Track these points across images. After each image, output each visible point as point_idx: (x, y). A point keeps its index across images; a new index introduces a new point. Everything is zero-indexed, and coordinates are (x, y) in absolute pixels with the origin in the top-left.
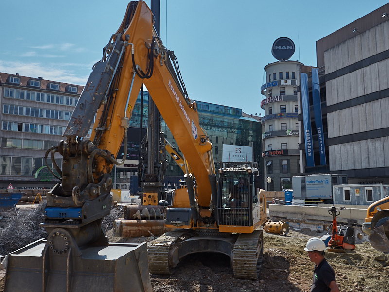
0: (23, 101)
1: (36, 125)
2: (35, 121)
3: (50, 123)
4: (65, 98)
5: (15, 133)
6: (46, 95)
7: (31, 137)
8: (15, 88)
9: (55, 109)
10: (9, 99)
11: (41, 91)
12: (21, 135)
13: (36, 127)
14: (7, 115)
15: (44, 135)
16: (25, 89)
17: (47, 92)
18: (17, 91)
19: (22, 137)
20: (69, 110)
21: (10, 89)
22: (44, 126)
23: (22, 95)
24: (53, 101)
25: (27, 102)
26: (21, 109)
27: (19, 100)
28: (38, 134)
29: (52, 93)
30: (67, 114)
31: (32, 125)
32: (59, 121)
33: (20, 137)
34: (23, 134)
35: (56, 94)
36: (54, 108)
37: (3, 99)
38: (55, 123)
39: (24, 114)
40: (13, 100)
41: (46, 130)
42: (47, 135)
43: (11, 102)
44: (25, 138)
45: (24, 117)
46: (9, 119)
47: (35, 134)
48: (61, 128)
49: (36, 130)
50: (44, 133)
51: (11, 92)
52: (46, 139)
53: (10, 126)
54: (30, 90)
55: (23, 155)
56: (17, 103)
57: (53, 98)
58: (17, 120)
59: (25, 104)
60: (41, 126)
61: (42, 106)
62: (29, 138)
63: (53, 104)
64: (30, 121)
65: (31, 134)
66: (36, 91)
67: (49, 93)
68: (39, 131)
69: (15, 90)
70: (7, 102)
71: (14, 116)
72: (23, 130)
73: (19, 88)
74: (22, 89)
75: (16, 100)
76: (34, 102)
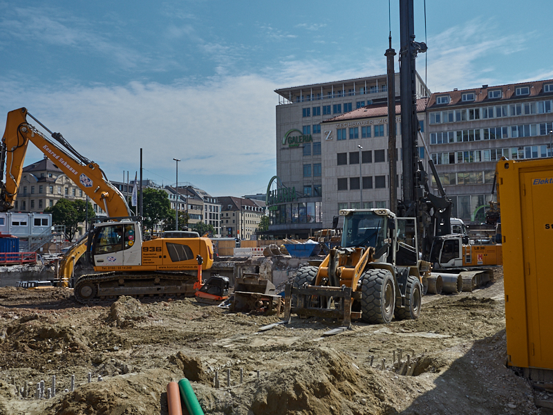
0: (452, 124)
1: (472, 152)
2: (470, 147)
3: (490, 146)
4: (508, 106)
5: (447, 166)
6: (481, 110)
7: (466, 168)
8: (441, 110)
9: (496, 125)
10: (436, 126)
11: (474, 106)
12: (454, 168)
13: (472, 154)
14: (435, 146)
15: (484, 163)
16: (454, 108)
17: (483, 105)
18: (444, 114)
19: (456, 170)
20: (516, 122)
21: (435, 113)
22: (482, 152)
23: (451, 116)
24: (491, 115)
25: (458, 124)
26: (451, 134)
27: (448, 124)
28: (475, 164)
29: (490, 104)
30: (514, 129)
31: (466, 153)
32: (503, 141)
33: (452, 171)
34: (456, 166)
35: (495, 104)
36: (494, 124)
37: (429, 127)
38: (498, 145)
39: (455, 140)
40: (441, 125)
41: (486, 156)
42: (488, 163)
43: (438, 129)
44: (459, 170)
45: (456, 144)
46: (439, 150)
47: (472, 164)
48: (506, 151)
49: (472, 159)
50: (483, 160)
51: (438, 117)
52: (487, 169)
53: (440, 158)
54: (460, 108)
55: (458, 193)
56: (446, 129)
57: (491, 111)
58: (448, 150)
59: (455, 127)
60: (478, 153)
61: (477, 126)
62: (465, 170)
63: (493, 120)
64: (463, 148)
65: (466, 165)
66: (468, 107)
67: (486, 105)
68: (476, 160)
69: (441, 113)
70: (434, 129)
71: (444, 146)
72: (456, 161)
73: (447, 109)
74: (450, 109)
75: (443, 125)
76: (467, 122)
